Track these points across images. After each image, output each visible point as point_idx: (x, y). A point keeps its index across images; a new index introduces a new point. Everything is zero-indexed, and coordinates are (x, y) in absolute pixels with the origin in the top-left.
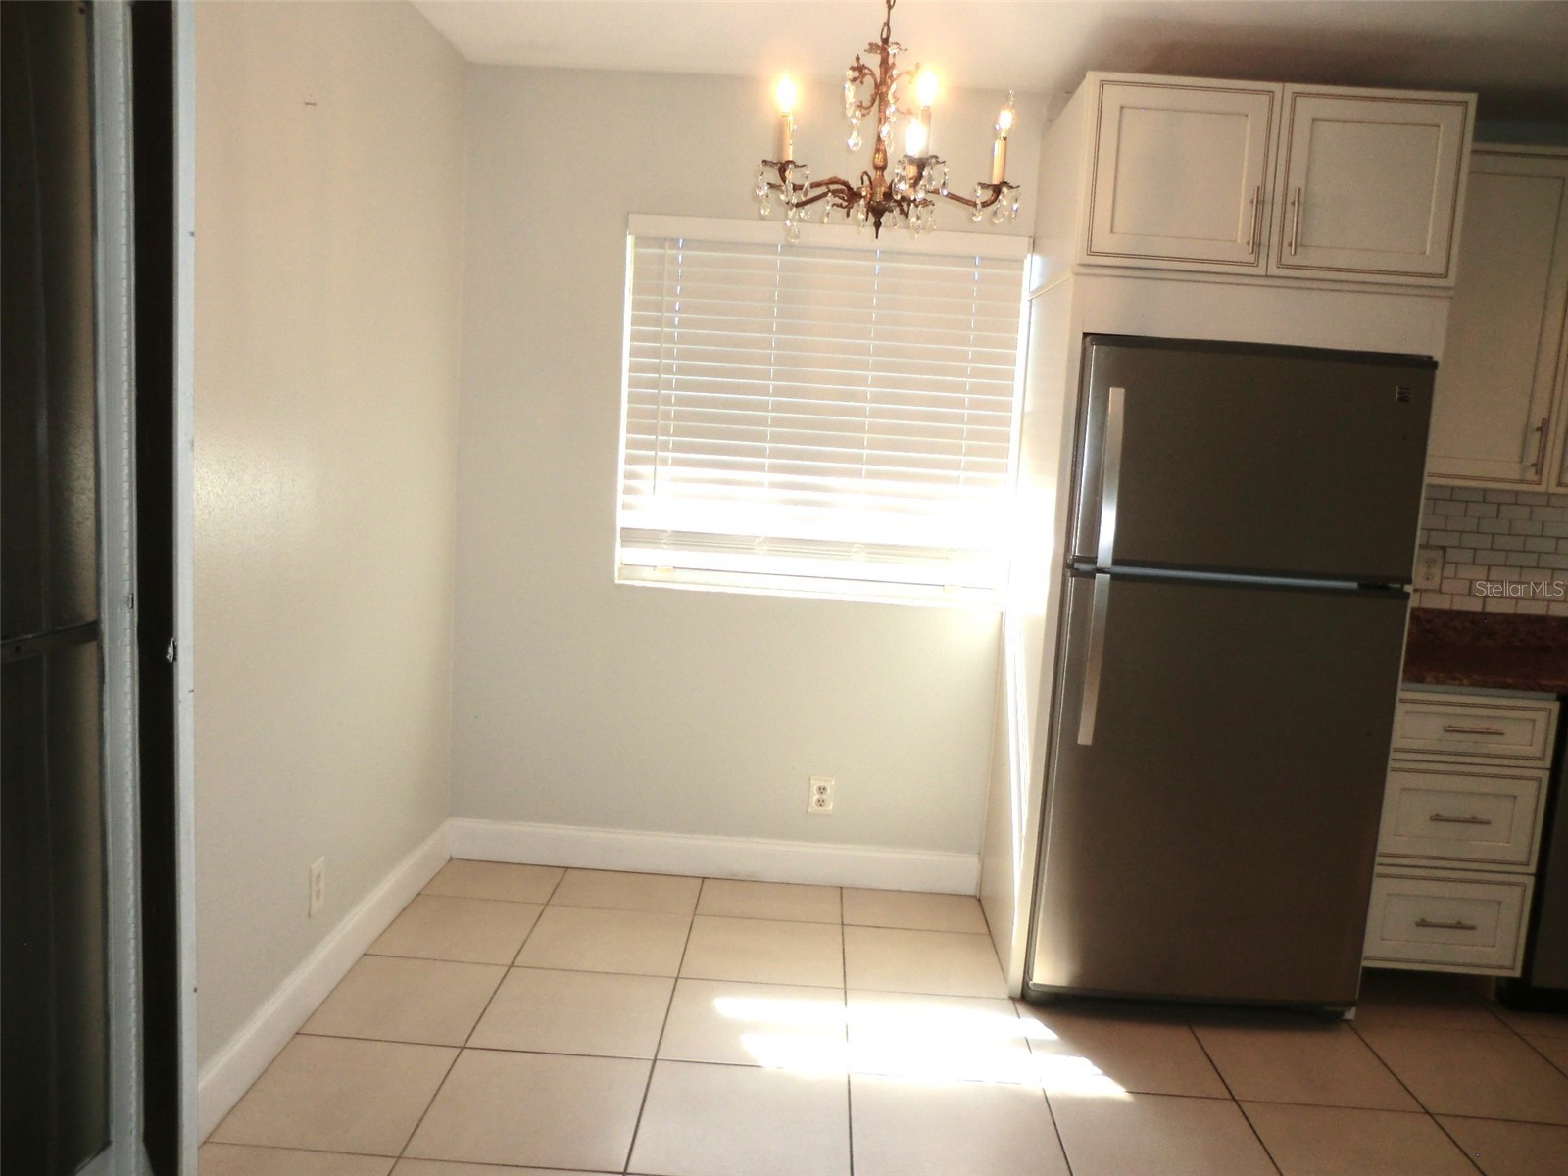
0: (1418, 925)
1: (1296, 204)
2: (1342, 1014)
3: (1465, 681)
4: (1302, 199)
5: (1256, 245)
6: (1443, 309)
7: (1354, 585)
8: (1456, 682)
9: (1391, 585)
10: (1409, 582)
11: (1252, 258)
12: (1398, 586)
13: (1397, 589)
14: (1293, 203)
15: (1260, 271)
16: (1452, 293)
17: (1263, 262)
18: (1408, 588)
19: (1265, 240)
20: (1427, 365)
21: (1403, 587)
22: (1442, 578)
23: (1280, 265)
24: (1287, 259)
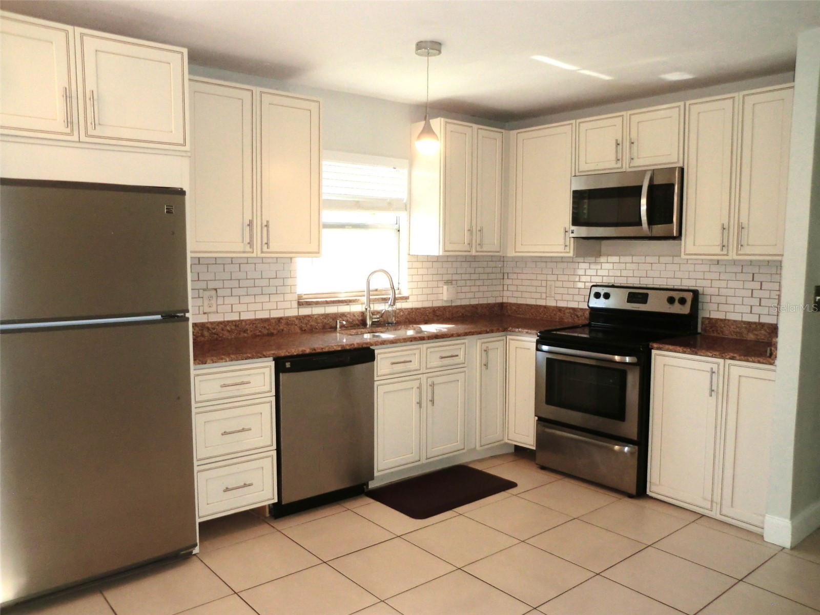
0: (224, 491)
1: (92, 100)
2: (192, 552)
3: (228, 359)
4: (95, 97)
5: (69, 122)
6: (186, 162)
7: (159, 317)
8: (224, 360)
9: (178, 314)
10: (188, 311)
11: (68, 130)
12: (182, 314)
13: (182, 316)
14: (90, 99)
15: (75, 138)
16: (189, 154)
17: (76, 133)
18: (187, 315)
19: (75, 121)
20: (181, 193)
21: (185, 315)
22: (217, 305)
23: (87, 135)
24: (91, 132)
